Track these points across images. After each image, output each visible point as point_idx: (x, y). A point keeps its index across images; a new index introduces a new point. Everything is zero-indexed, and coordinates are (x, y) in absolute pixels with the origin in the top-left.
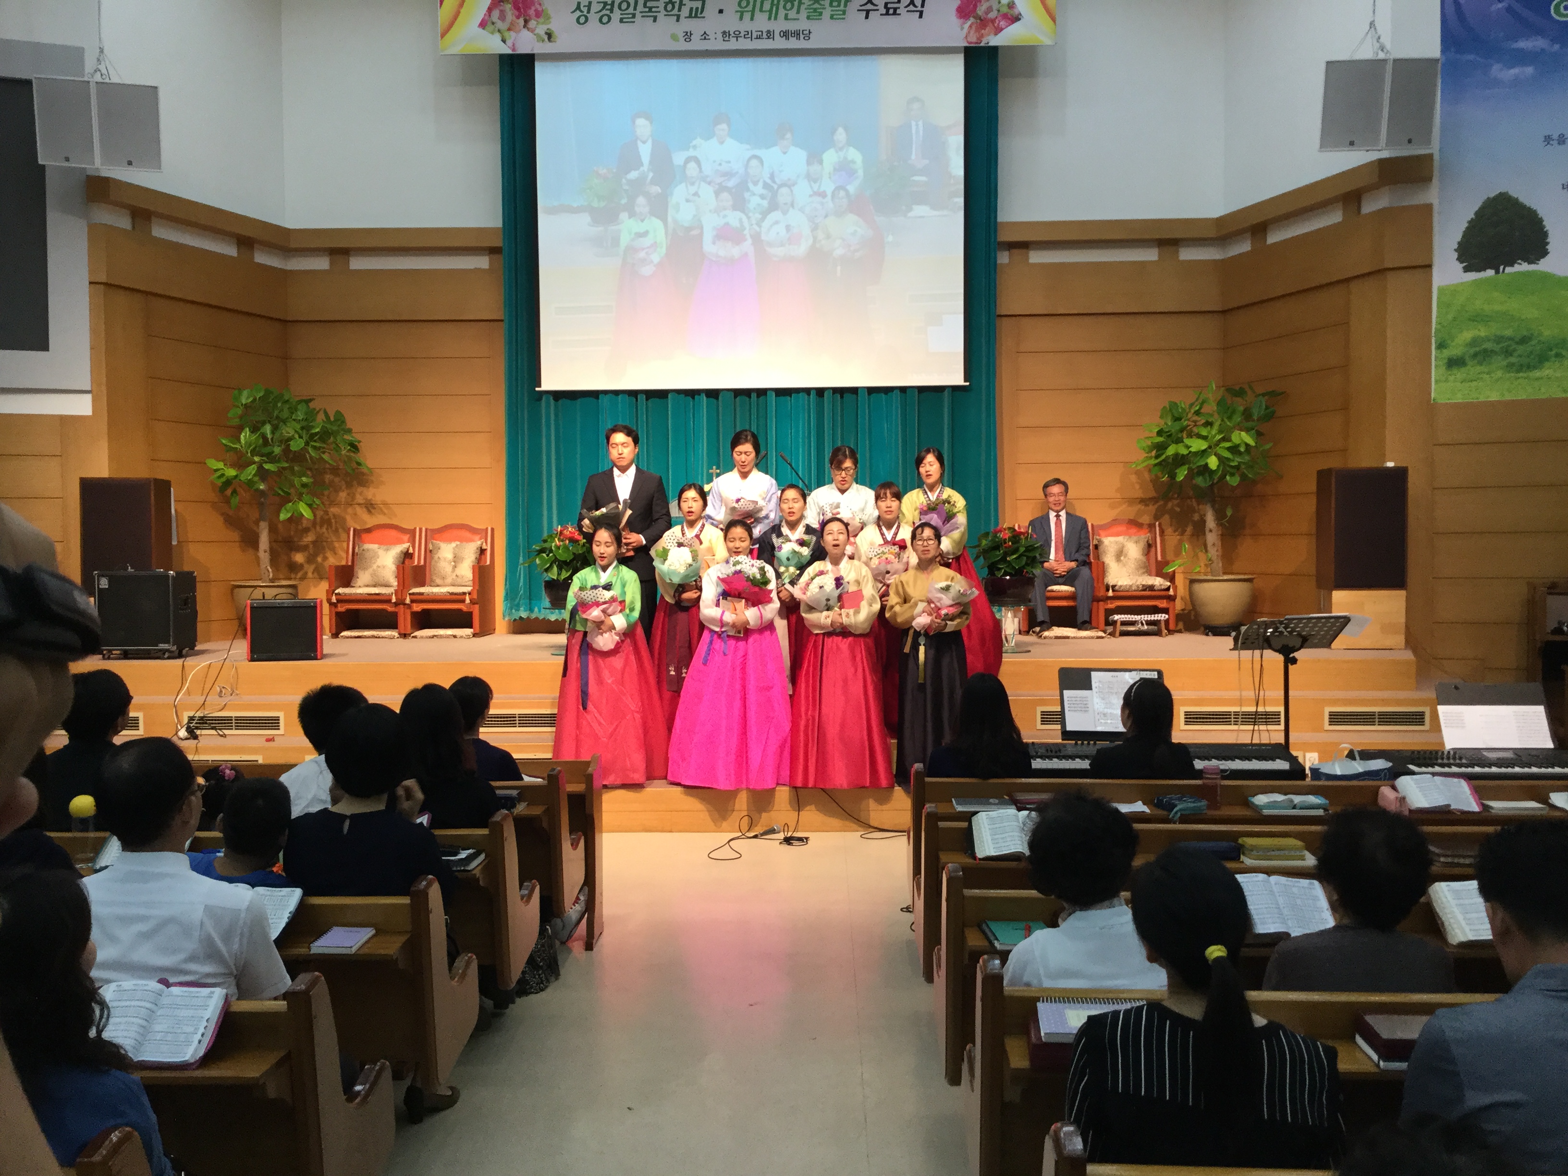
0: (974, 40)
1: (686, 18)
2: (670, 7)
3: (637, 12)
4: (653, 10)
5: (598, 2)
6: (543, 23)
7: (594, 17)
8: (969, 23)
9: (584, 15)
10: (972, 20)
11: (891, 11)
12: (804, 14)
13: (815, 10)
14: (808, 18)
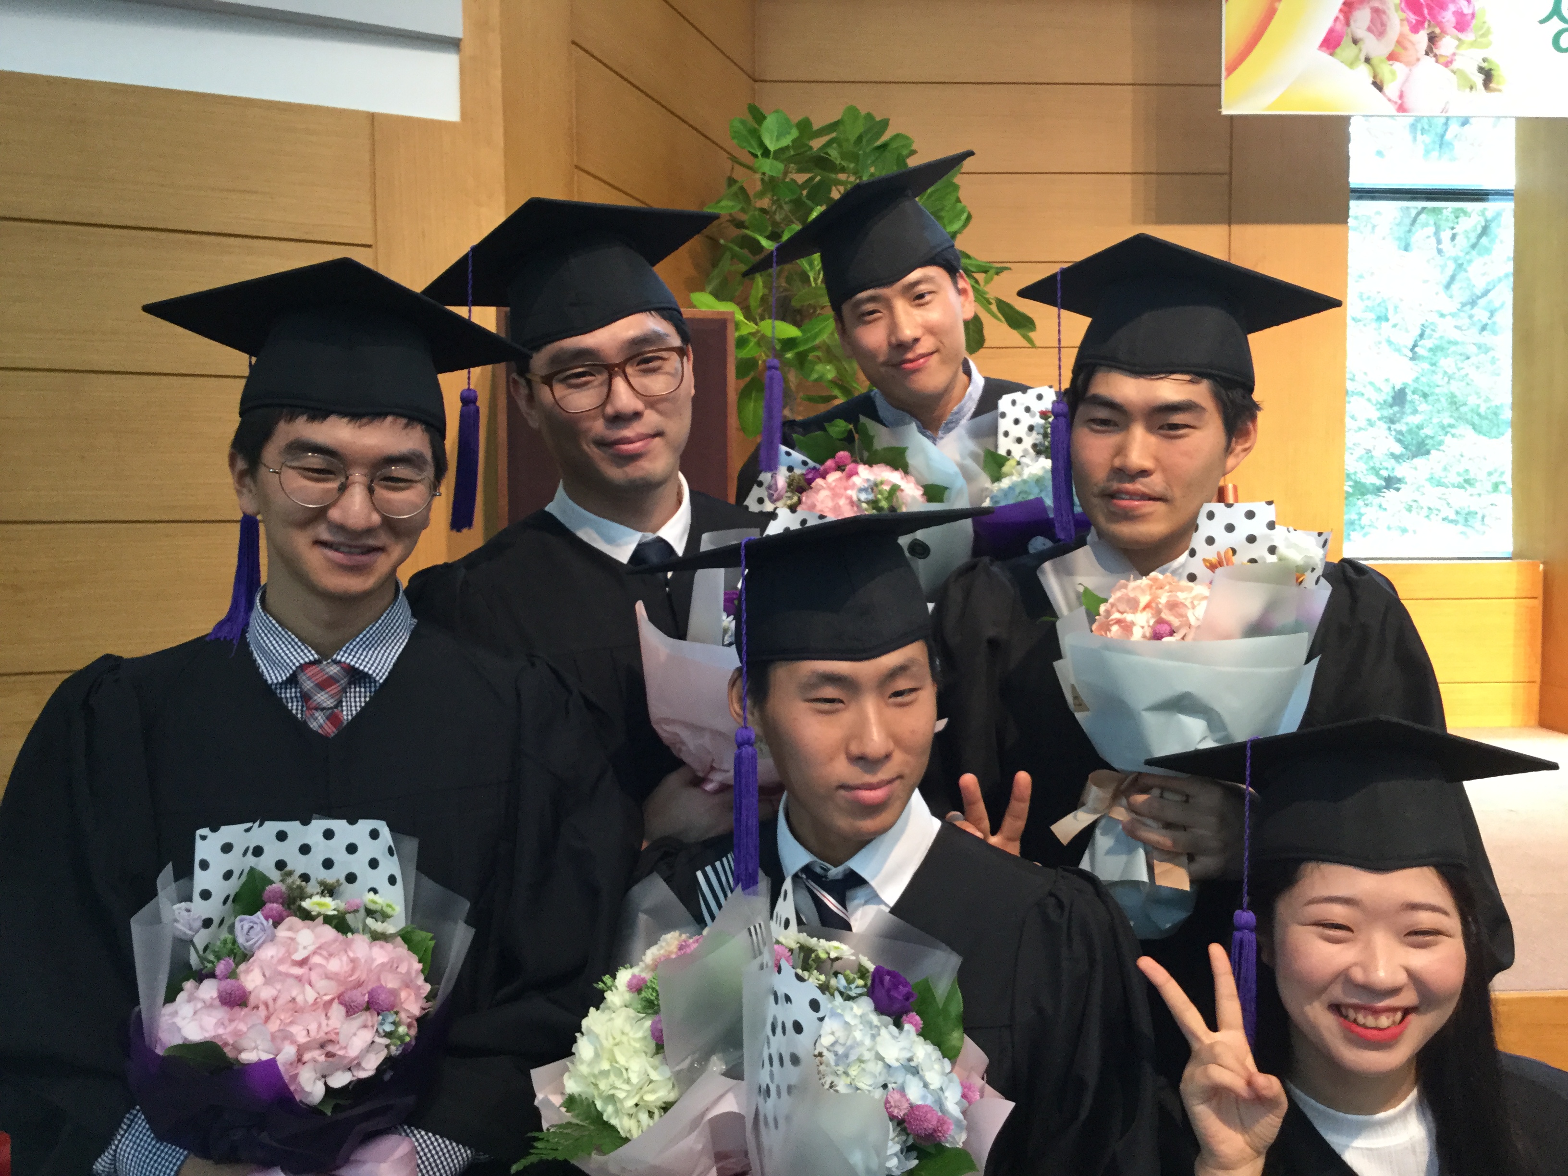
6: (1473, 44)
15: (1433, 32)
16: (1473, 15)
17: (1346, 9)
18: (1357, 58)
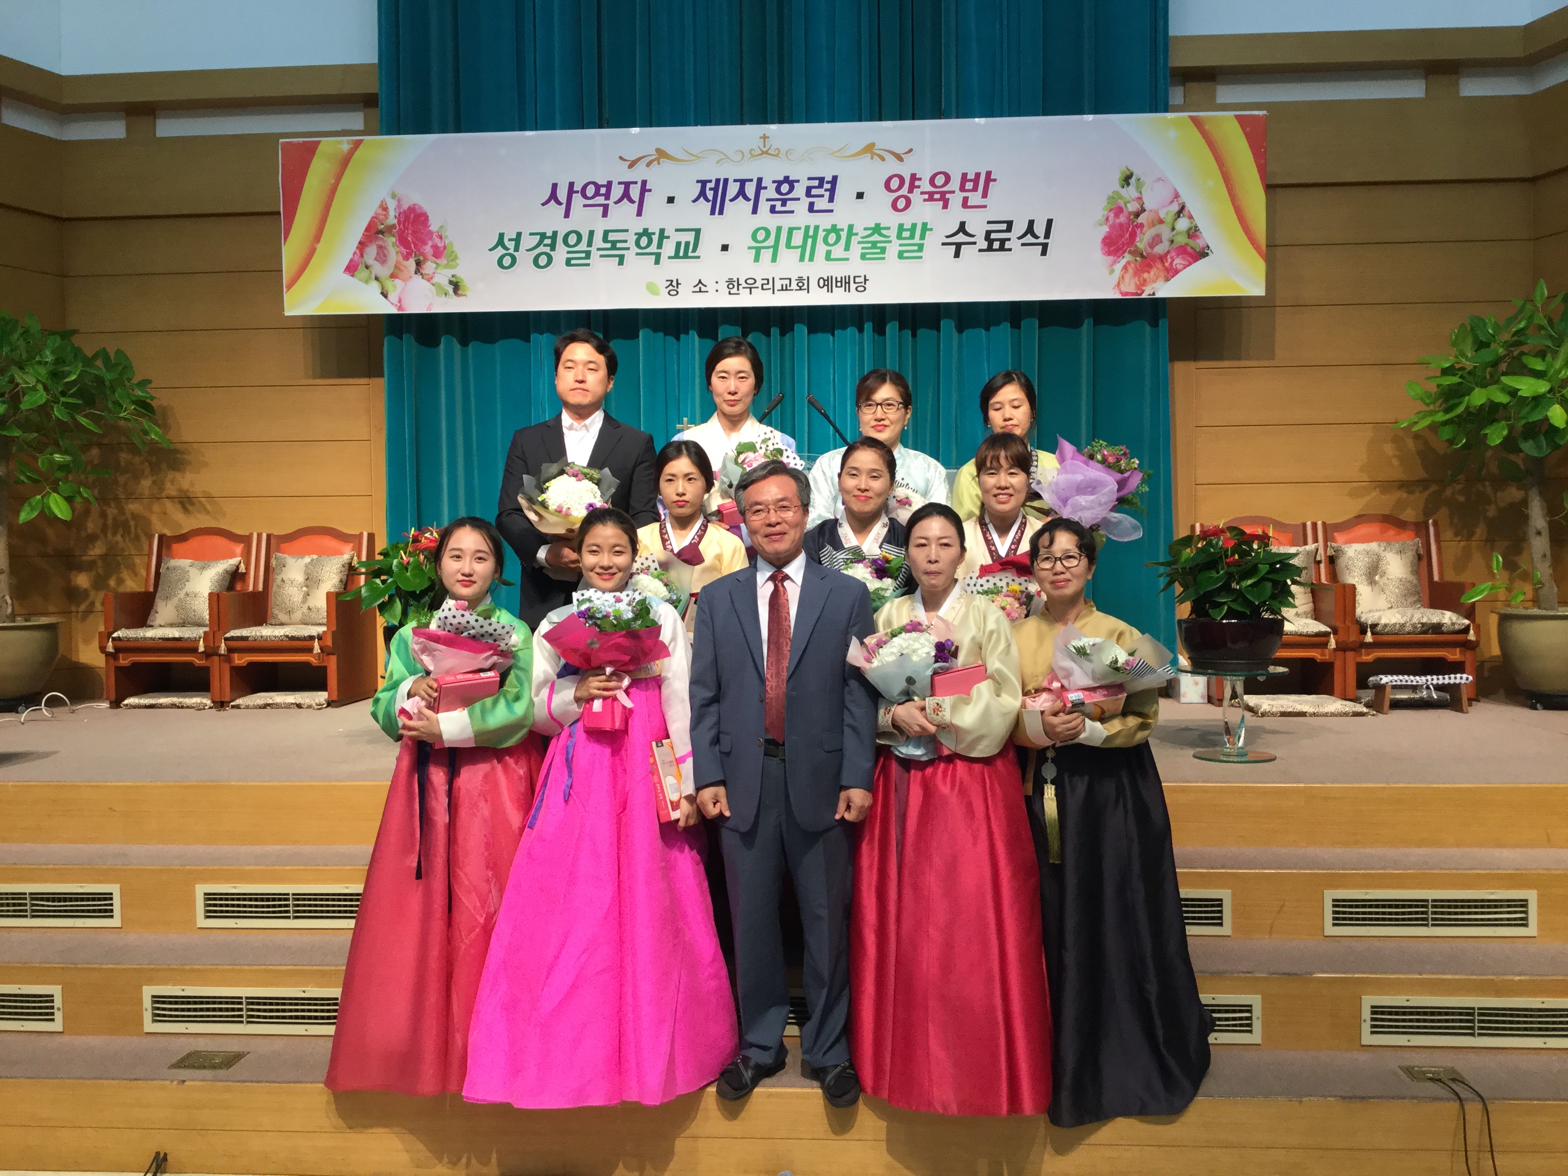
0: (1132, 289)
1: (670, 258)
2: (644, 241)
3: (593, 249)
4: (619, 245)
5: (531, 234)
6: (447, 266)
7: (525, 258)
8: (1123, 262)
9: (510, 255)
10: (1128, 257)
11: (996, 245)
12: (856, 249)
13: (874, 244)
14: (863, 257)
15: (419, 259)
16: (445, 247)
17: (360, 246)
18: (370, 278)
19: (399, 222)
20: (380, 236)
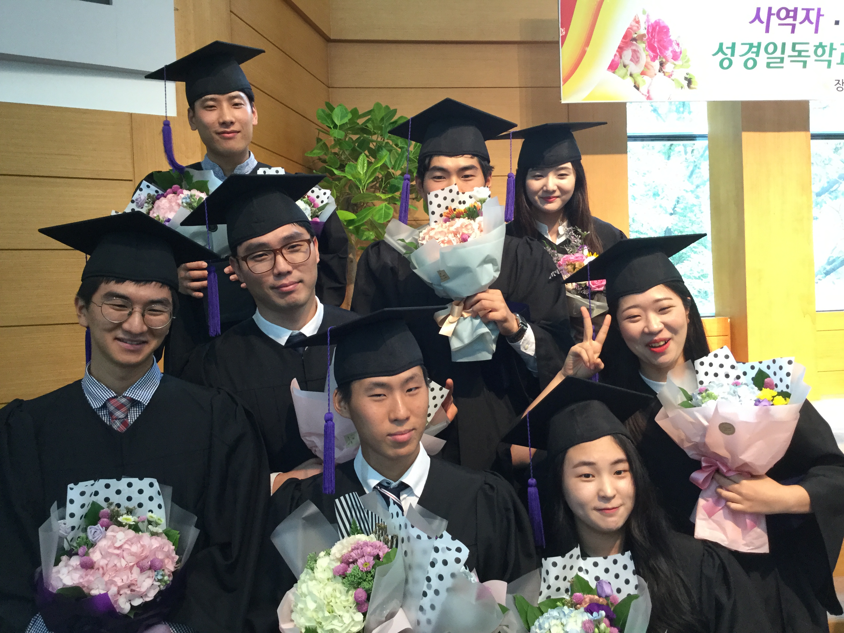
1: (838, 64)
2: (820, 51)
3: (785, 56)
4: (803, 54)
5: (742, 44)
6: (682, 66)
7: (738, 61)
9: (728, 59)
15: (662, 61)
16: (681, 53)
17: (619, 50)
18: (626, 74)
19: (648, 32)
20: (634, 42)
